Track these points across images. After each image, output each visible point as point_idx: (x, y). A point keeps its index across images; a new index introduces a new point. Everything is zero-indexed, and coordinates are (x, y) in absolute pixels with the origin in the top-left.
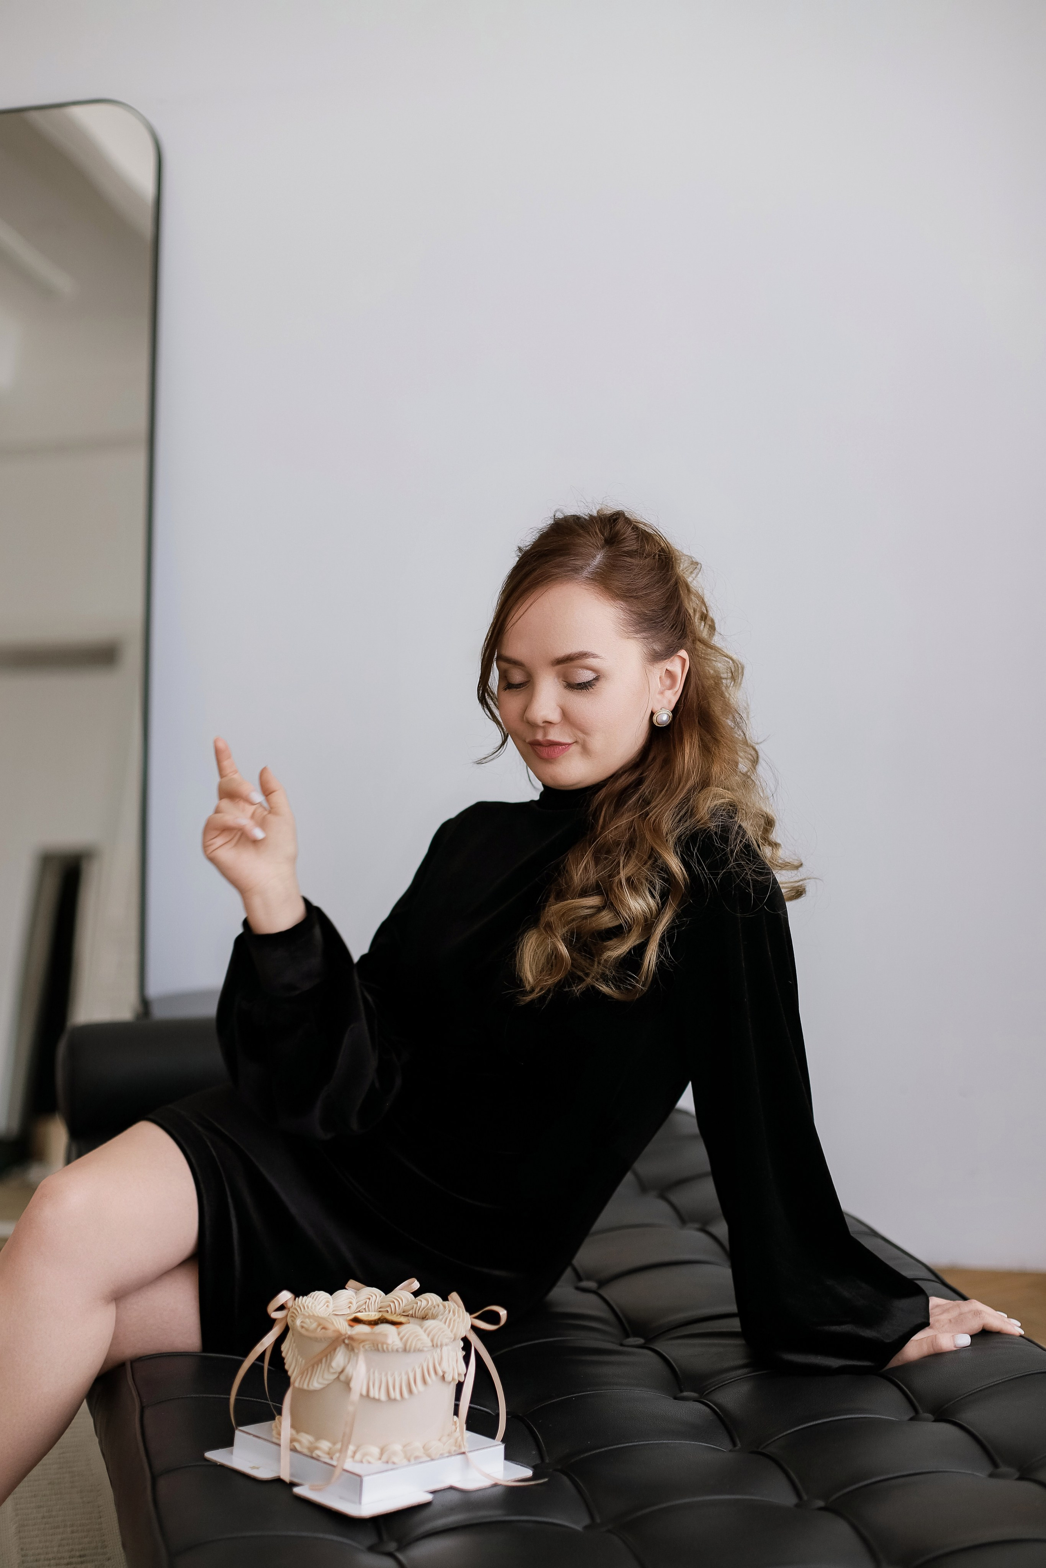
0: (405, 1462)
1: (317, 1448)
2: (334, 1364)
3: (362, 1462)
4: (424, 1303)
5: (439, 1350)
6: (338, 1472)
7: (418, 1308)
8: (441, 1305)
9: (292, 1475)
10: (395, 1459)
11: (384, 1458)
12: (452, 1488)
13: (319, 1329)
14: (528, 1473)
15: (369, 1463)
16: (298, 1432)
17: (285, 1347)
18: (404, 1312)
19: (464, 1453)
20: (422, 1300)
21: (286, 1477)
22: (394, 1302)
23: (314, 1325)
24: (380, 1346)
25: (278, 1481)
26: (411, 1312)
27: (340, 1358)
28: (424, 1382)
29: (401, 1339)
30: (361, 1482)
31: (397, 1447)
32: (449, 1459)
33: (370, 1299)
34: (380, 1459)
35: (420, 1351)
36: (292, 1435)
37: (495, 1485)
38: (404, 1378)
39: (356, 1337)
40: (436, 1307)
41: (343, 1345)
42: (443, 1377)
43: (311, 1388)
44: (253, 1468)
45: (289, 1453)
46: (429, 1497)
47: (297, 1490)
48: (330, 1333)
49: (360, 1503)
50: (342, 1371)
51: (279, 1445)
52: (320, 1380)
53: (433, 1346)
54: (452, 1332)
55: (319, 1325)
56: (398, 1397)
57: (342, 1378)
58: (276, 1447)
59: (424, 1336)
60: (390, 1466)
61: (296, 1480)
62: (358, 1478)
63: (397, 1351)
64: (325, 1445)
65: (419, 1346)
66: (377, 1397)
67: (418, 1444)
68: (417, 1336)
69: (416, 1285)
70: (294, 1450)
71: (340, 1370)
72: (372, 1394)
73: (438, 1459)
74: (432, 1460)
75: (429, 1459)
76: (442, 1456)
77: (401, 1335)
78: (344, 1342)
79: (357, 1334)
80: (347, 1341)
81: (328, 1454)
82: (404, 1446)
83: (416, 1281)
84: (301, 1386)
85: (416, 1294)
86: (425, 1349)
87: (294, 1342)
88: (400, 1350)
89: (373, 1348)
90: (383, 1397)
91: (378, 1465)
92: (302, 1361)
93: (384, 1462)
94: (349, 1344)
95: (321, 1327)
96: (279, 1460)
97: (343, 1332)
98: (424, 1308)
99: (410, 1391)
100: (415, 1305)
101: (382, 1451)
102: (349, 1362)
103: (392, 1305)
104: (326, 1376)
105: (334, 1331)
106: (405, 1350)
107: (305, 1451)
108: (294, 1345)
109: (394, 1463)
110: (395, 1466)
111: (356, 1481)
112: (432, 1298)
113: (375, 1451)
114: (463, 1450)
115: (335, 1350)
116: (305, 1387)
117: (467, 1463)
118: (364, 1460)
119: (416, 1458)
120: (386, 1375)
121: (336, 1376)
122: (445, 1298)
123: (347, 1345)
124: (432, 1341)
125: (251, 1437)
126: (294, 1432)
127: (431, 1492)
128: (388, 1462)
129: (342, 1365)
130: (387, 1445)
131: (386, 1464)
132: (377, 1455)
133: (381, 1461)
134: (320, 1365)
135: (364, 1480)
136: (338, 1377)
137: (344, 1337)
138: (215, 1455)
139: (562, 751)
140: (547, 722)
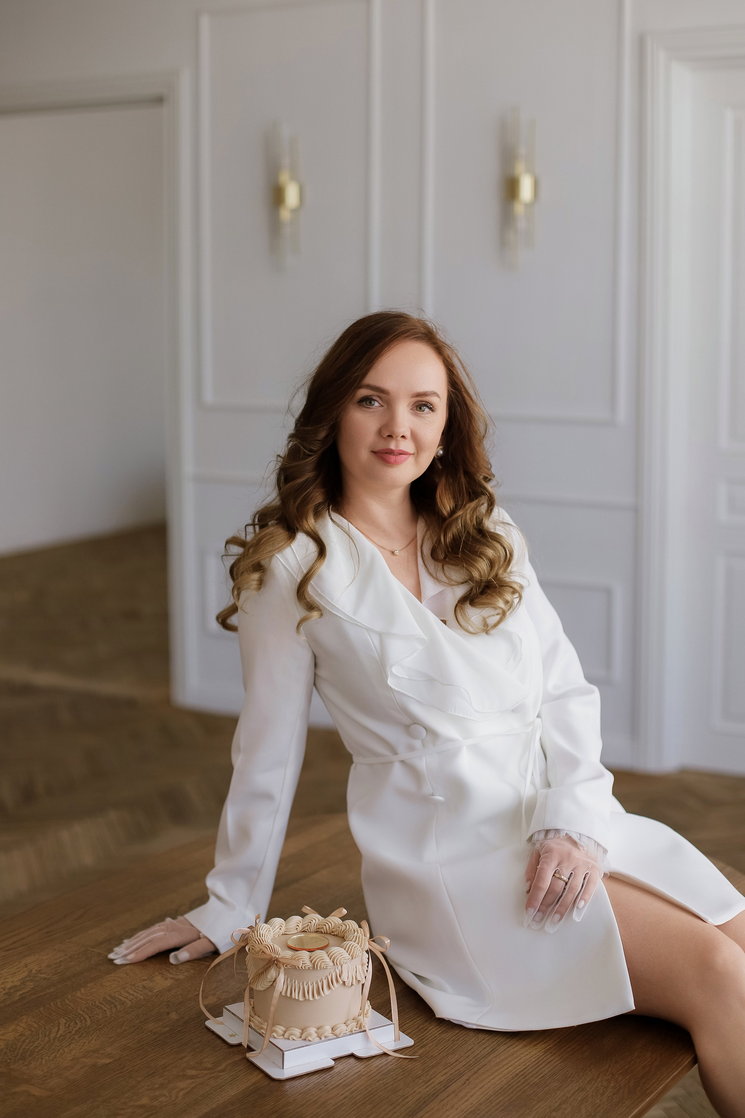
0: (318, 1040)
2: (269, 977)
4: (348, 927)
5: (339, 967)
10: (310, 1038)
11: (303, 1036)
12: (352, 1056)
15: (294, 1040)
19: (365, 1031)
20: (348, 924)
22: (332, 923)
24: (297, 966)
25: (240, 1045)
26: (343, 930)
27: (272, 973)
30: (283, 1054)
31: (313, 1030)
32: (351, 1036)
34: (301, 1037)
35: (325, 968)
38: (315, 986)
40: (353, 931)
41: (274, 964)
43: (258, 988)
44: (226, 1035)
46: (330, 1063)
47: (249, 1055)
48: (267, 956)
49: (283, 1068)
50: (275, 980)
52: (262, 985)
53: (335, 965)
56: (311, 998)
59: (327, 959)
60: (307, 1043)
61: (250, 1047)
63: (309, 969)
65: (324, 965)
66: (297, 998)
67: (328, 1028)
69: (344, 912)
70: (250, 1026)
71: (272, 980)
72: (293, 996)
73: (342, 1037)
74: (338, 1037)
75: (335, 1037)
76: (345, 1035)
78: (274, 962)
80: (276, 962)
82: (318, 1029)
85: (344, 918)
86: (331, 967)
88: (311, 968)
89: (293, 967)
90: (300, 999)
91: (299, 1042)
94: (279, 964)
96: (243, 1030)
97: (274, 956)
99: (319, 995)
101: (303, 1031)
102: (278, 976)
104: (265, 983)
105: (270, 955)
106: (314, 968)
107: (255, 1028)
109: (310, 1041)
110: (311, 1043)
112: (352, 924)
113: (298, 1031)
114: (363, 1029)
115: (270, 967)
117: (367, 1038)
118: (289, 1038)
119: (326, 1037)
120: (303, 984)
121: (271, 983)
123: (276, 965)
125: (230, 1014)
127: (335, 1060)
128: (306, 1040)
129: (274, 976)
130: (307, 1028)
131: (304, 1042)
132: (299, 1034)
133: (301, 1039)
134: (263, 974)
135: (285, 1053)
136: (273, 983)
137: (274, 959)
138: (210, 1024)
139: (406, 459)
140: (403, 437)
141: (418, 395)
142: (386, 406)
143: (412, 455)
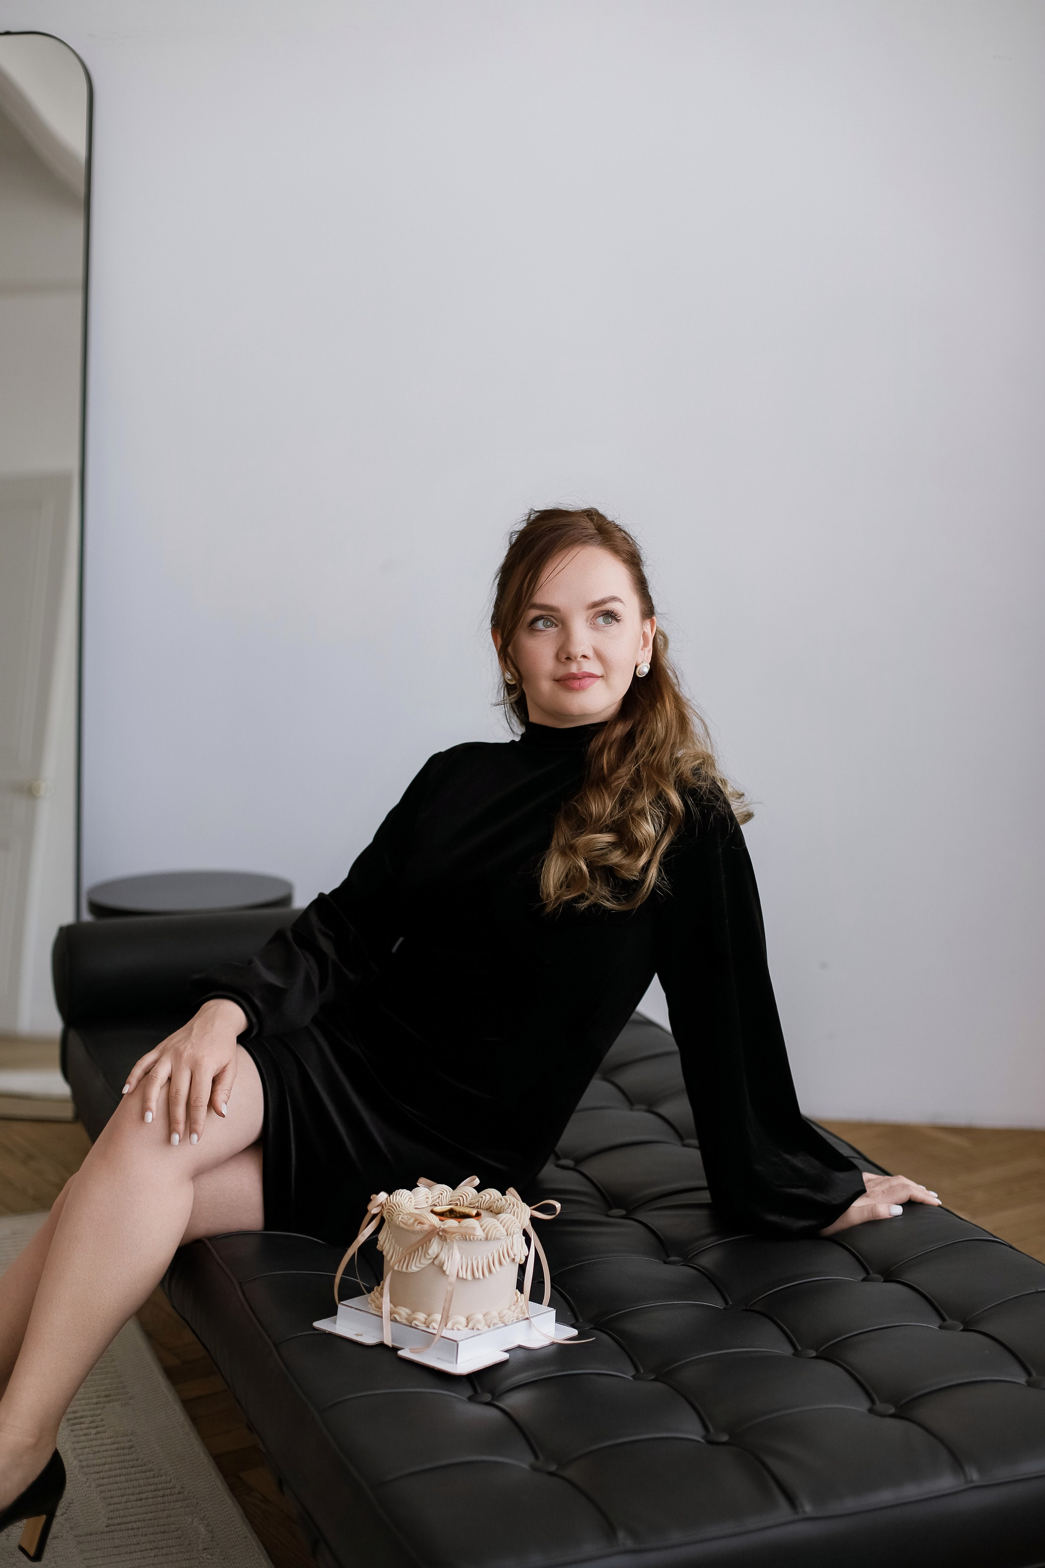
0: (486, 1328)
1: (415, 1319)
2: (430, 1252)
3: (453, 1329)
4: (488, 1197)
5: (511, 1238)
6: (437, 1338)
7: (483, 1202)
8: (503, 1199)
9: (393, 1340)
10: (479, 1326)
11: (470, 1326)
12: (520, 1347)
13: (416, 1224)
14: (574, 1332)
15: (459, 1330)
16: (395, 1306)
17: (382, 1236)
18: (470, 1204)
19: (527, 1319)
20: (486, 1194)
21: (388, 1342)
22: (462, 1197)
23: (412, 1220)
24: (467, 1237)
25: (381, 1345)
26: (477, 1205)
27: (435, 1247)
28: (500, 1263)
29: (484, 1231)
30: (457, 1346)
31: (480, 1316)
32: (518, 1324)
33: (442, 1194)
34: (467, 1326)
35: (498, 1239)
36: (391, 1308)
37: (553, 1344)
38: (486, 1261)
39: (449, 1230)
40: (500, 1200)
41: (437, 1236)
42: (514, 1259)
43: (410, 1270)
44: (357, 1335)
45: (390, 1322)
46: (506, 1356)
47: (400, 1353)
48: (426, 1227)
49: (458, 1363)
50: (436, 1257)
51: (381, 1316)
52: (418, 1265)
53: (507, 1235)
54: (519, 1222)
55: (416, 1220)
56: (481, 1276)
57: (436, 1262)
58: (379, 1318)
59: (501, 1227)
60: (475, 1332)
61: (396, 1345)
62: (455, 1343)
63: (480, 1240)
64: (421, 1316)
65: (498, 1235)
66: (465, 1277)
67: (495, 1314)
68: (496, 1228)
69: (477, 1181)
70: (394, 1320)
71: (434, 1256)
72: (461, 1276)
73: (510, 1325)
74: (506, 1325)
75: (503, 1325)
76: (512, 1322)
77: (483, 1227)
78: (438, 1234)
79: (449, 1227)
80: (441, 1234)
81: (425, 1323)
82: (484, 1316)
83: (477, 1178)
84: (400, 1269)
85: (479, 1189)
86: (502, 1238)
87: (391, 1234)
88: (483, 1239)
89: (462, 1238)
90: (470, 1277)
91: (466, 1332)
92: (399, 1249)
93: (469, 1329)
94: (443, 1235)
95: (418, 1221)
96: (381, 1328)
97: (438, 1226)
98: (488, 1201)
99: (490, 1271)
100: (480, 1199)
101: (469, 1320)
102: (441, 1250)
103: (461, 1198)
104: (423, 1261)
105: (431, 1225)
106: (487, 1239)
107: (404, 1321)
108: (391, 1235)
109: (478, 1329)
110: (479, 1332)
111: (453, 1346)
112: (492, 1194)
113: (463, 1320)
114: (527, 1316)
115: (430, 1240)
116: (404, 1270)
117: (531, 1325)
118: (455, 1328)
119: (494, 1324)
120: (471, 1259)
121: (431, 1261)
122: (504, 1194)
123: (441, 1237)
124: (507, 1231)
125: (353, 1310)
126: (392, 1306)
127: (506, 1351)
128: (473, 1329)
129: (436, 1252)
130: (472, 1315)
131: (472, 1331)
132: (465, 1323)
133: (467, 1328)
134: (417, 1252)
135: (460, 1344)
136: (433, 1262)
137: (438, 1230)
138: (322, 1325)
139: (592, 683)
140: (584, 657)
141: (595, 605)
142: (560, 626)
143: (601, 678)
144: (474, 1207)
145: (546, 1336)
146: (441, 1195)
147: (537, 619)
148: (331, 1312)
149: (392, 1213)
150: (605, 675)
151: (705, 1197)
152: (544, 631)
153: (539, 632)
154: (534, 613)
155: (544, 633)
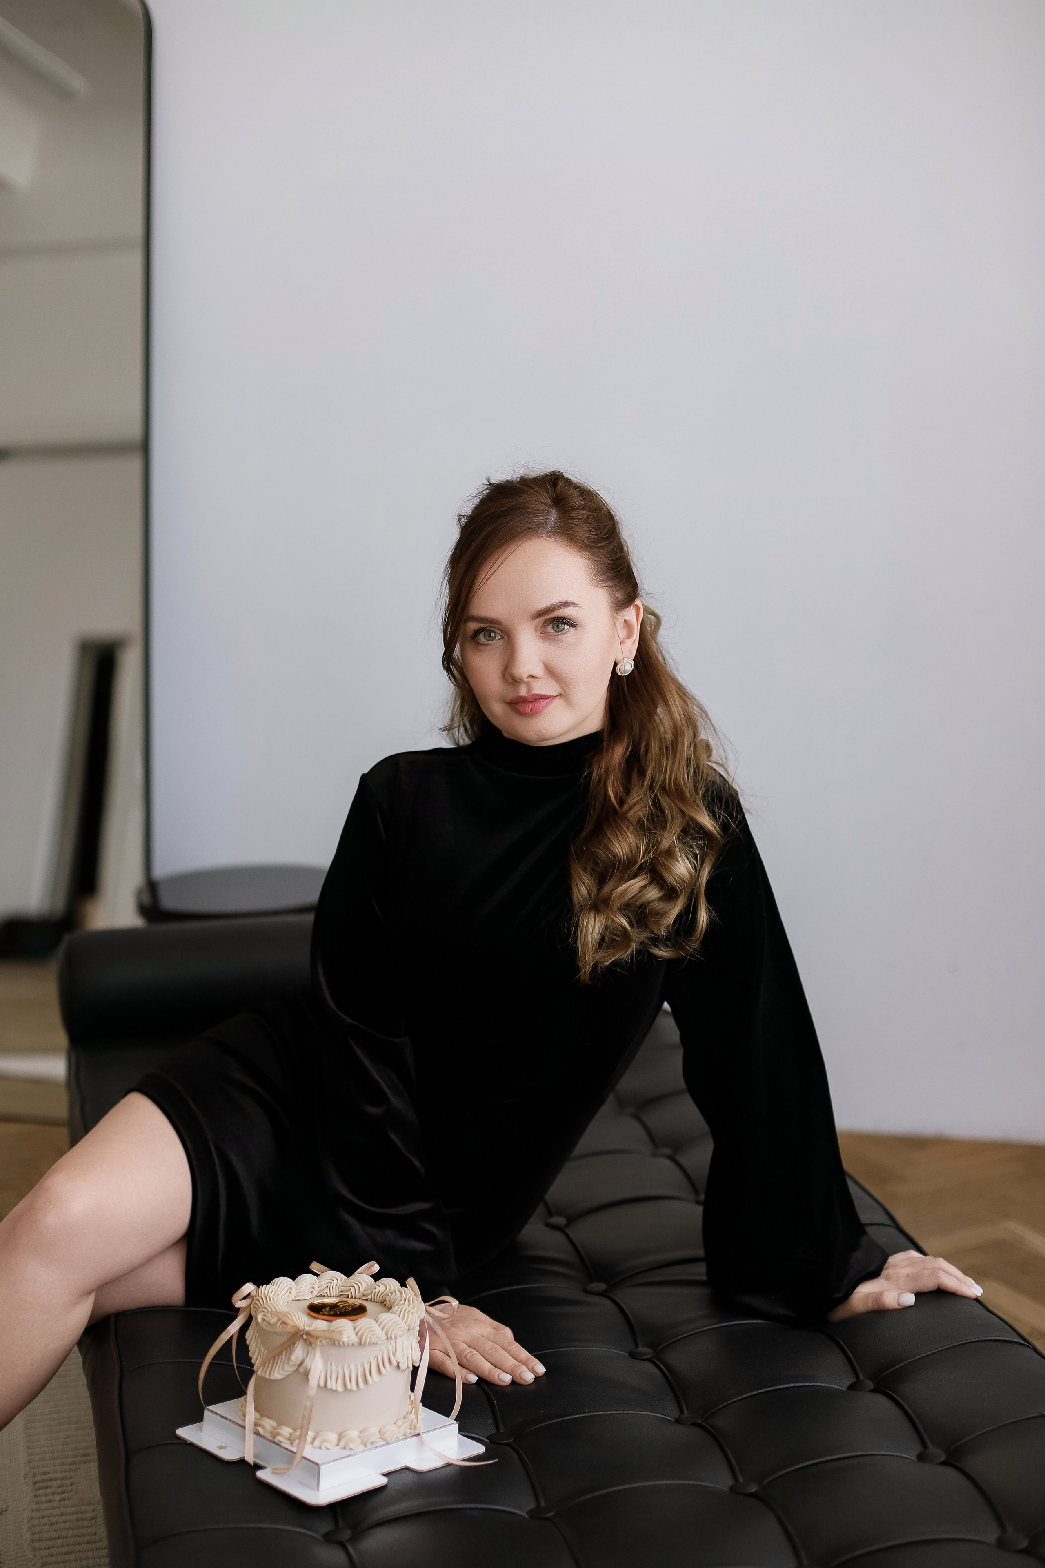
0: (362, 1447)
1: (278, 1434)
2: (293, 1358)
3: (320, 1448)
4: (382, 1288)
5: (393, 1342)
6: (297, 1459)
7: (376, 1294)
8: (398, 1292)
9: (256, 1456)
10: (352, 1445)
11: (342, 1444)
12: (407, 1468)
13: (279, 1323)
14: (480, 1449)
15: (328, 1449)
16: (262, 1416)
17: (249, 1335)
18: (363, 1296)
19: (419, 1434)
20: (380, 1285)
21: (250, 1459)
22: (354, 1286)
23: (274, 1320)
24: (336, 1342)
25: (242, 1462)
26: (370, 1297)
27: (298, 1352)
28: (379, 1372)
29: (357, 1334)
30: (319, 1470)
31: (354, 1434)
32: (404, 1441)
33: (331, 1283)
34: (338, 1445)
35: (377, 1344)
36: (256, 1418)
37: (448, 1465)
38: (360, 1369)
39: (314, 1333)
40: (394, 1293)
41: (301, 1340)
42: (398, 1366)
43: (272, 1378)
44: (221, 1447)
45: (253, 1436)
46: (384, 1481)
47: (260, 1474)
48: (289, 1329)
49: (318, 1490)
50: (301, 1363)
51: (244, 1427)
52: (281, 1372)
53: (388, 1338)
54: (405, 1324)
55: (279, 1320)
56: (354, 1388)
57: (301, 1370)
58: (241, 1429)
59: (378, 1331)
60: (347, 1452)
61: (260, 1462)
62: (316, 1467)
63: (353, 1345)
64: (286, 1431)
65: (374, 1339)
66: (334, 1388)
67: (374, 1430)
68: (372, 1331)
69: (376, 1268)
70: (257, 1433)
71: (299, 1363)
72: (329, 1386)
73: (393, 1443)
74: (388, 1443)
75: (385, 1443)
76: (397, 1440)
77: (357, 1330)
78: (302, 1337)
79: (314, 1330)
80: (305, 1337)
81: (289, 1440)
82: (361, 1432)
83: (376, 1264)
84: (263, 1375)
85: (376, 1277)
86: (380, 1342)
87: (257, 1332)
88: (356, 1344)
89: (330, 1343)
90: (340, 1388)
91: (337, 1451)
92: (264, 1351)
93: (341, 1448)
94: (308, 1339)
95: (281, 1321)
96: (243, 1442)
97: (301, 1327)
98: (382, 1293)
99: (366, 1381)
100: (374, 1291)
101: (340, 1437)
102: (307, 1356)
103: (352, 1289)
104: (286, 1367)
105: (293, 1326)
106: (360, 1344)
107: (268, 1435)
108: (257, 1334)
109: (351, 1449)
110: (351, 1452)
111: (314, 1469)
112: (390, 1284)
113: (333, 1437)
114: (418, 1432)
115: (294, 1344)
116: (267, 1376)
117: (422, 1442)
118: (322, 1447)
119: (372, 1443)
120: (343, 1367)
121: (295, 1368)
123: (305, 1340)
124: (386, 1334)
125: (218, 1417)
126: (258, 1416)
127: (386, 1475)
128: (345, 1448)
129: (301, 1358)
130: (345, 1432)
131: (343, 1450)
132: (335, 1441)
133: (338, 1447)
134: (281, 1356)
135: (322, 1467)
136: (298, 1368)
137: (302, 1333)
138: (185, 1432)
139: (547, 705)
140: (531, 677)
141: (540, 614)
142: (506, 638)
143: (558, 697)
144: (367, 1300)
145: (440, 1455)
146: (329, 1284)
147: (477, 632)
148: (196, 1417)
149: (257, 1308)
150: (563, 693)
151: (700, 1271)
152: (488, 644)
153: (483, 646)
154: (473, 626)
155: (488, 648)
